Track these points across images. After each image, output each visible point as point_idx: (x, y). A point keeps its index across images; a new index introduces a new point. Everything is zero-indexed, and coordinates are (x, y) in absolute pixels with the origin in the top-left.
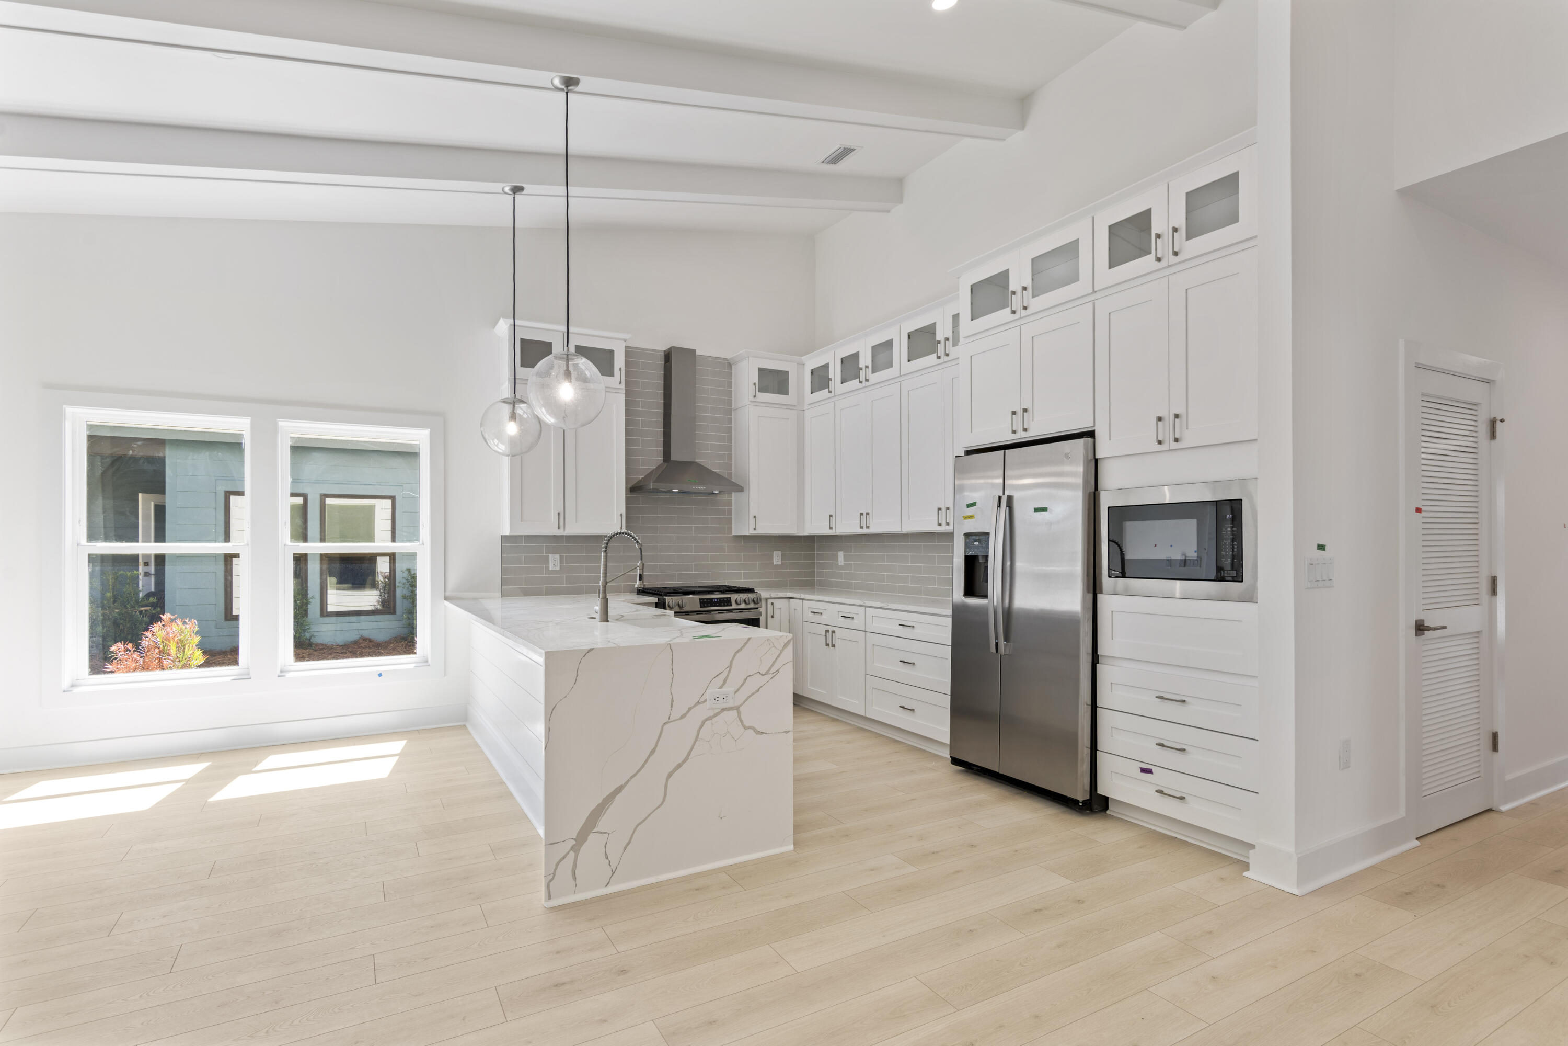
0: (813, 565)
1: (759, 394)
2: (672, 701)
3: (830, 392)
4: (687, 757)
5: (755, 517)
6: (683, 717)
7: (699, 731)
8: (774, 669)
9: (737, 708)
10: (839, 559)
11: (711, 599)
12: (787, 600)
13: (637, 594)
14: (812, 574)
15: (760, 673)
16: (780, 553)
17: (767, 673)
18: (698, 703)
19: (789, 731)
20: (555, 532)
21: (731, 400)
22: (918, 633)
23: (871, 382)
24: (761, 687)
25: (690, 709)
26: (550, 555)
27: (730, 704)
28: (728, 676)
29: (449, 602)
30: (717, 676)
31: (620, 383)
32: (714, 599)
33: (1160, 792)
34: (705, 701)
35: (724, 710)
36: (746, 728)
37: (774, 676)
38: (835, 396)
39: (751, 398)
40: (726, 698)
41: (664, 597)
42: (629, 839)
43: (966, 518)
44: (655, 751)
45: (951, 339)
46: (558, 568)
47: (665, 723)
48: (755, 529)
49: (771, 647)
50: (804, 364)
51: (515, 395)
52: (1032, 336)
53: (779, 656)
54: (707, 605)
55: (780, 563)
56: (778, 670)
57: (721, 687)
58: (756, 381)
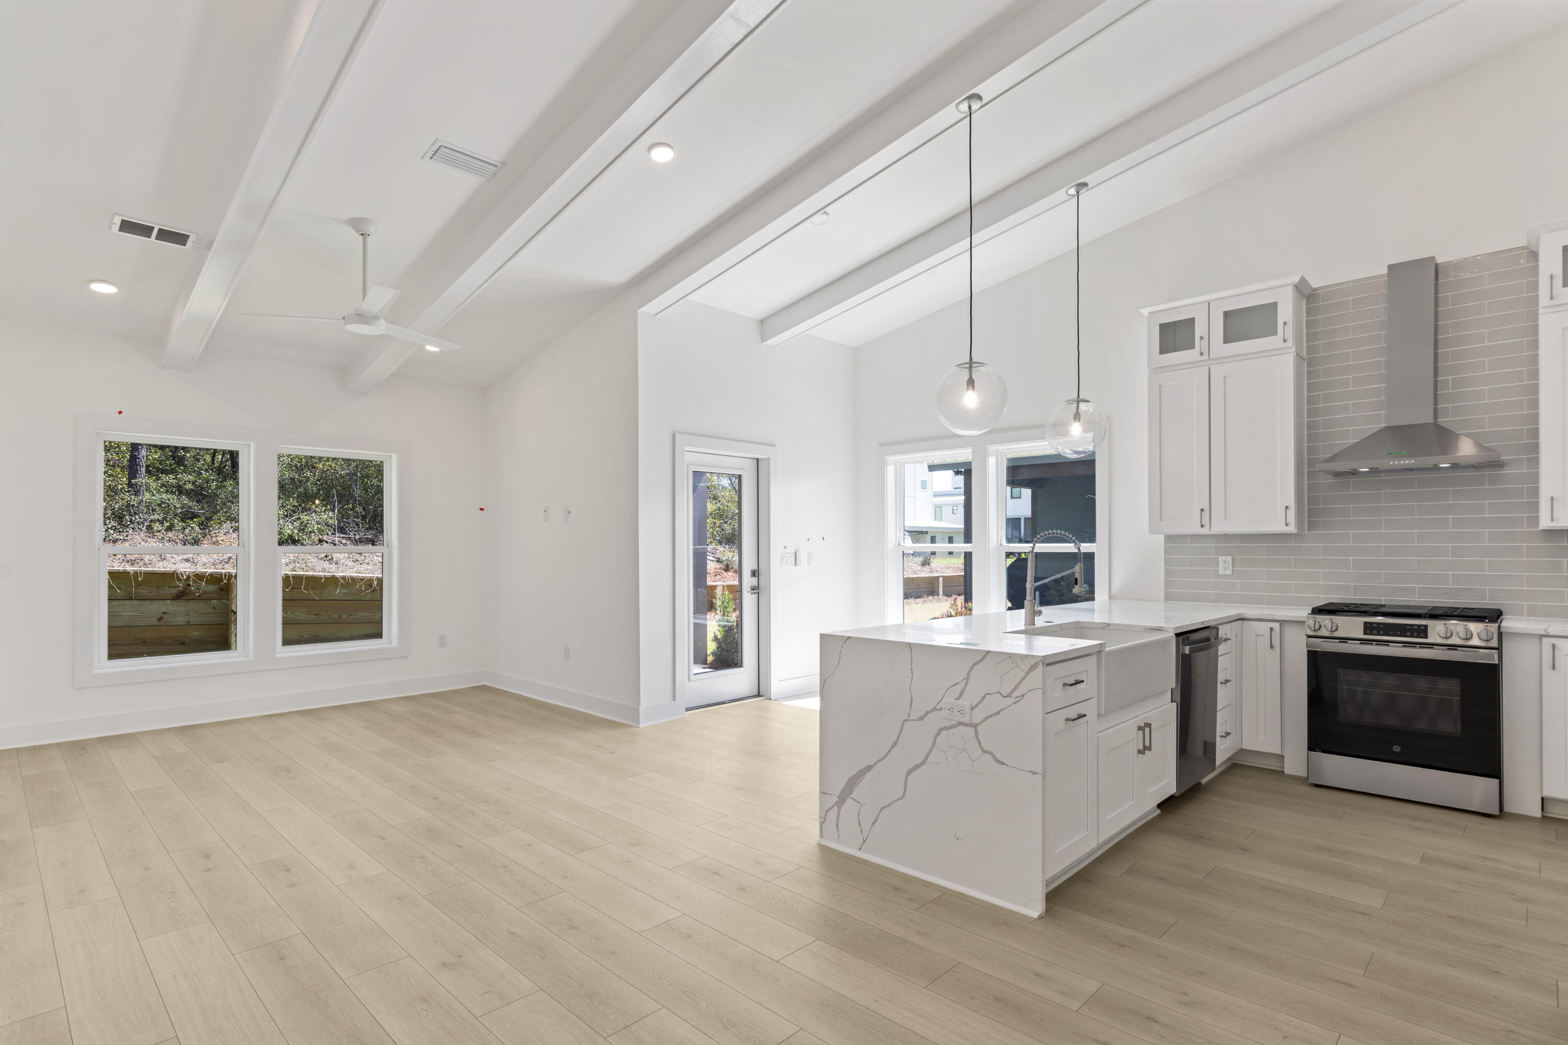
2: (912, 701)
4: (924, 760)
6: (921, 718)
7: (935, 738)
8: (1018, 693)
9: (975, 726)
15: (1000, 694)
17: (1009, 696)
18: (935, 709)
19: (1037, 773)
24: (1002, 710)
25: (927, 713)
26: (1220, 557)
27: (966, 719)
28: (964, 688)
30: (954, 685)
34: (941, 709)
35: (960, 724)
36: (984, 751)
37: (1018, 701)
40: (961, 712)
42: (875, 817)
44: (897, 743)
46: (1229, 572)
47: (905, 720)
49: (1014, 667)
53: (1023, 679)
56: (1023, 696)
57: (958, 699)
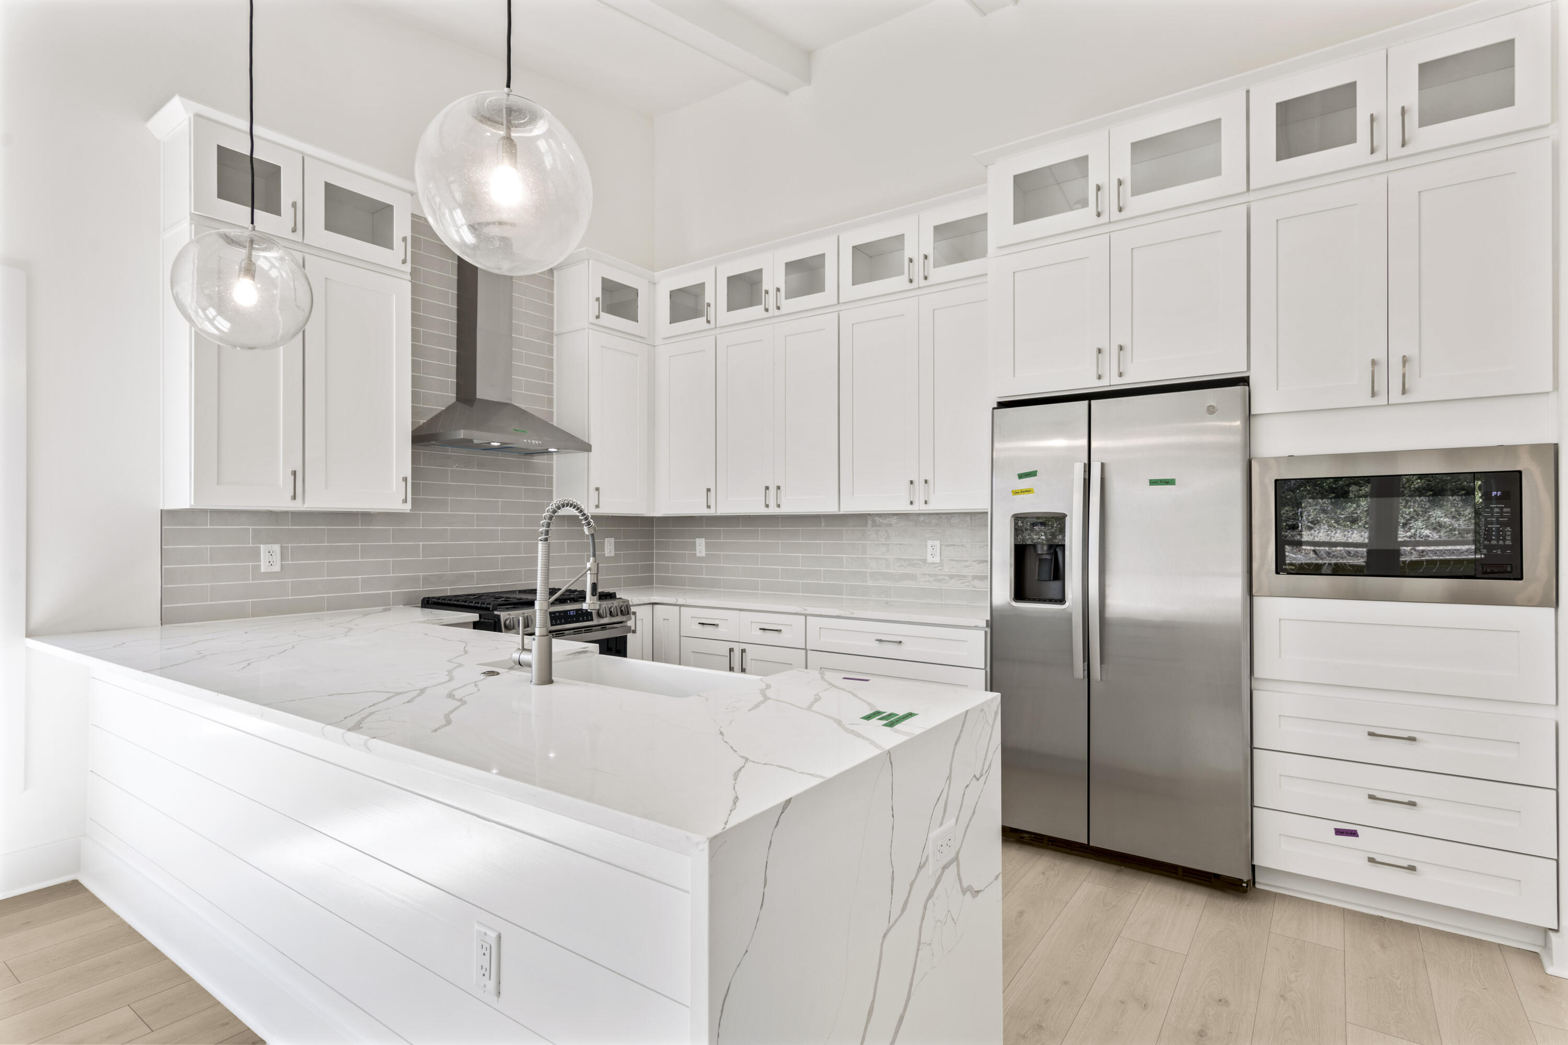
0: (650, 557)
1: (604, 315)
3: (708, 322)
5: (597, 489)
6: (904, 908)
8: (987, 763)
10: (698, 547)
11: (566, 612)
12: (651, 606)
13: (422, 607)
14: (650, 568)
16: (612, 540)
17: (981, 775)
20: (284, 503)
21: (553, 321)
22: (908, 650)
23: (784, 310)
26: (262, 546)
28: (948, 796)
29: (32, 639)
31: (404, 262)
32: (570, 611)
33: (1371, 860)
34: (928, 859)
35: (944, 868)
38: (716, 327)
39: (592, 319)
40: (948, 843)
41: (496, 613)
43: (1016, 493)
45: (931, 258)
46: (277, 568)
48: (597, 506)
49: (984, 723)
50: (655, 284)
51: (254, 227)
52: (1131, 248)
53: (991, 737)
54: (561, 621)
55: (613, 554)
56: (990, 765)
57: (942, 823)
58: (599, 295)
